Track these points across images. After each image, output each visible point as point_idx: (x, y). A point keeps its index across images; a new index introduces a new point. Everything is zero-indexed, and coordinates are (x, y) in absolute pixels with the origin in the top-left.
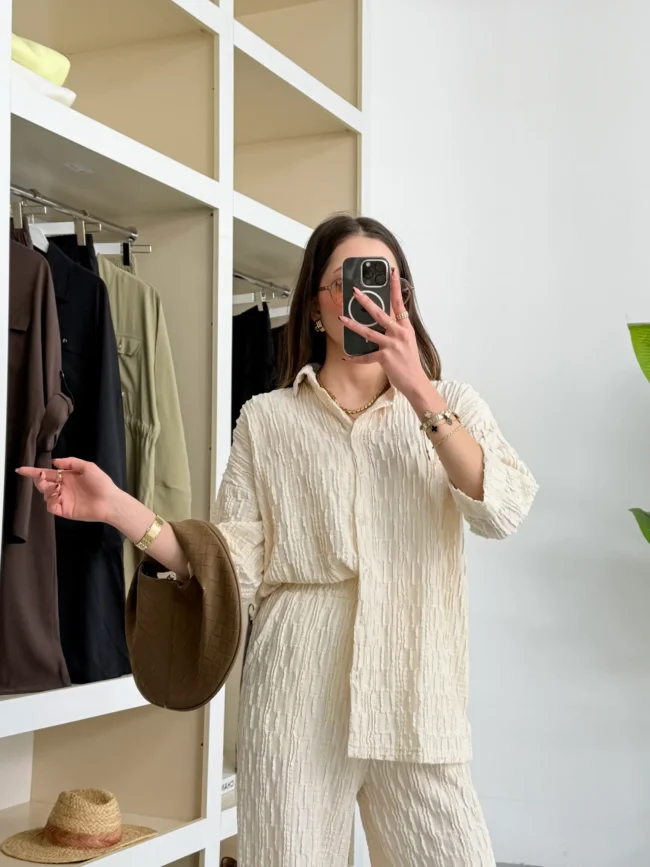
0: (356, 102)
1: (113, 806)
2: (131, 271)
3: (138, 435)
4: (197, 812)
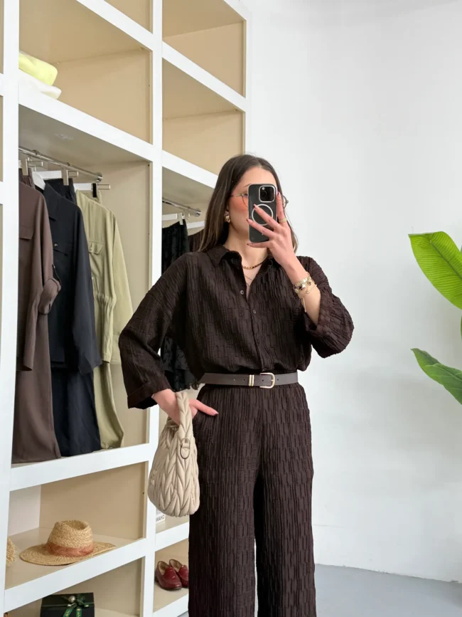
0: (242, 91)
1: (88, 530)
2: (98, 201)
3: (102, 303)
4: (141, 534)
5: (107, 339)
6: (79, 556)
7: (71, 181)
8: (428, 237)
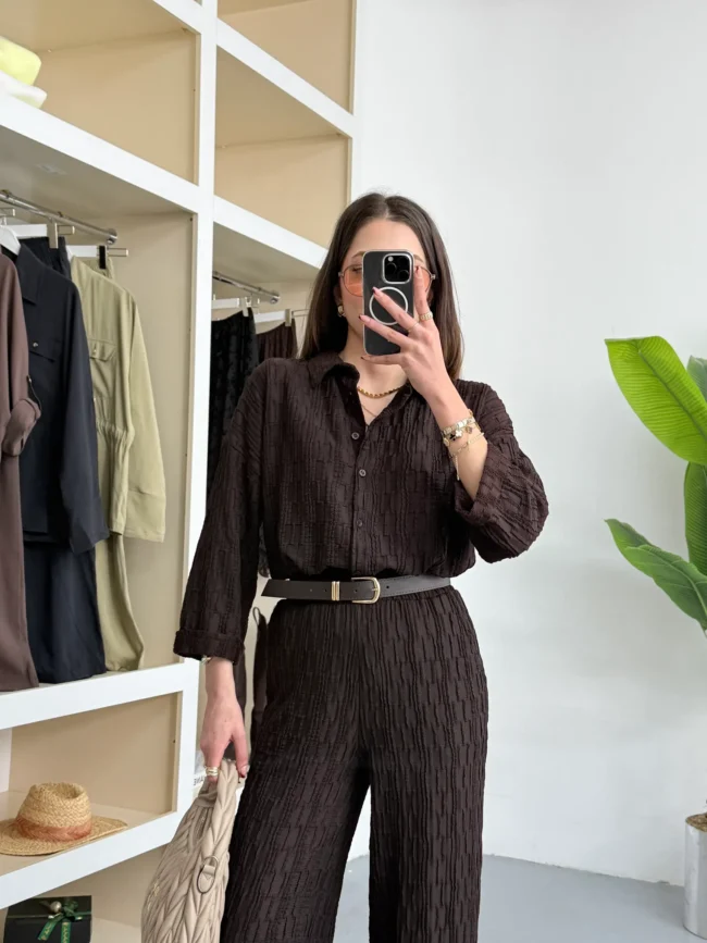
6: (66, 841)
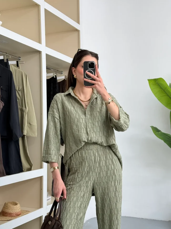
0: (78, 22)
1: (18, 205)
2: (19, 68)
3: (22, 111)
4: (41, 206)
5: (24, 126)
7: (7, 60)
8: (155, 80)
